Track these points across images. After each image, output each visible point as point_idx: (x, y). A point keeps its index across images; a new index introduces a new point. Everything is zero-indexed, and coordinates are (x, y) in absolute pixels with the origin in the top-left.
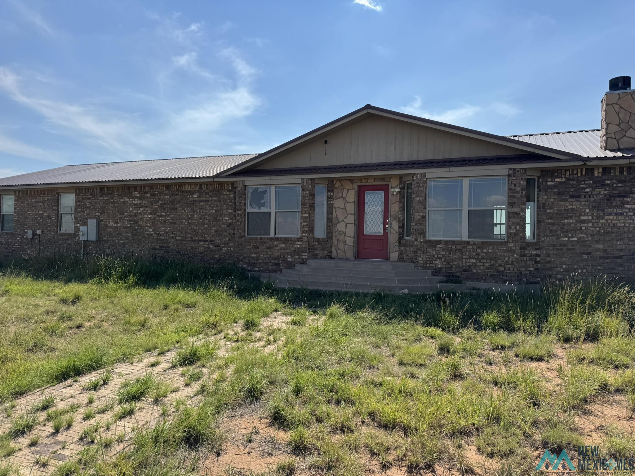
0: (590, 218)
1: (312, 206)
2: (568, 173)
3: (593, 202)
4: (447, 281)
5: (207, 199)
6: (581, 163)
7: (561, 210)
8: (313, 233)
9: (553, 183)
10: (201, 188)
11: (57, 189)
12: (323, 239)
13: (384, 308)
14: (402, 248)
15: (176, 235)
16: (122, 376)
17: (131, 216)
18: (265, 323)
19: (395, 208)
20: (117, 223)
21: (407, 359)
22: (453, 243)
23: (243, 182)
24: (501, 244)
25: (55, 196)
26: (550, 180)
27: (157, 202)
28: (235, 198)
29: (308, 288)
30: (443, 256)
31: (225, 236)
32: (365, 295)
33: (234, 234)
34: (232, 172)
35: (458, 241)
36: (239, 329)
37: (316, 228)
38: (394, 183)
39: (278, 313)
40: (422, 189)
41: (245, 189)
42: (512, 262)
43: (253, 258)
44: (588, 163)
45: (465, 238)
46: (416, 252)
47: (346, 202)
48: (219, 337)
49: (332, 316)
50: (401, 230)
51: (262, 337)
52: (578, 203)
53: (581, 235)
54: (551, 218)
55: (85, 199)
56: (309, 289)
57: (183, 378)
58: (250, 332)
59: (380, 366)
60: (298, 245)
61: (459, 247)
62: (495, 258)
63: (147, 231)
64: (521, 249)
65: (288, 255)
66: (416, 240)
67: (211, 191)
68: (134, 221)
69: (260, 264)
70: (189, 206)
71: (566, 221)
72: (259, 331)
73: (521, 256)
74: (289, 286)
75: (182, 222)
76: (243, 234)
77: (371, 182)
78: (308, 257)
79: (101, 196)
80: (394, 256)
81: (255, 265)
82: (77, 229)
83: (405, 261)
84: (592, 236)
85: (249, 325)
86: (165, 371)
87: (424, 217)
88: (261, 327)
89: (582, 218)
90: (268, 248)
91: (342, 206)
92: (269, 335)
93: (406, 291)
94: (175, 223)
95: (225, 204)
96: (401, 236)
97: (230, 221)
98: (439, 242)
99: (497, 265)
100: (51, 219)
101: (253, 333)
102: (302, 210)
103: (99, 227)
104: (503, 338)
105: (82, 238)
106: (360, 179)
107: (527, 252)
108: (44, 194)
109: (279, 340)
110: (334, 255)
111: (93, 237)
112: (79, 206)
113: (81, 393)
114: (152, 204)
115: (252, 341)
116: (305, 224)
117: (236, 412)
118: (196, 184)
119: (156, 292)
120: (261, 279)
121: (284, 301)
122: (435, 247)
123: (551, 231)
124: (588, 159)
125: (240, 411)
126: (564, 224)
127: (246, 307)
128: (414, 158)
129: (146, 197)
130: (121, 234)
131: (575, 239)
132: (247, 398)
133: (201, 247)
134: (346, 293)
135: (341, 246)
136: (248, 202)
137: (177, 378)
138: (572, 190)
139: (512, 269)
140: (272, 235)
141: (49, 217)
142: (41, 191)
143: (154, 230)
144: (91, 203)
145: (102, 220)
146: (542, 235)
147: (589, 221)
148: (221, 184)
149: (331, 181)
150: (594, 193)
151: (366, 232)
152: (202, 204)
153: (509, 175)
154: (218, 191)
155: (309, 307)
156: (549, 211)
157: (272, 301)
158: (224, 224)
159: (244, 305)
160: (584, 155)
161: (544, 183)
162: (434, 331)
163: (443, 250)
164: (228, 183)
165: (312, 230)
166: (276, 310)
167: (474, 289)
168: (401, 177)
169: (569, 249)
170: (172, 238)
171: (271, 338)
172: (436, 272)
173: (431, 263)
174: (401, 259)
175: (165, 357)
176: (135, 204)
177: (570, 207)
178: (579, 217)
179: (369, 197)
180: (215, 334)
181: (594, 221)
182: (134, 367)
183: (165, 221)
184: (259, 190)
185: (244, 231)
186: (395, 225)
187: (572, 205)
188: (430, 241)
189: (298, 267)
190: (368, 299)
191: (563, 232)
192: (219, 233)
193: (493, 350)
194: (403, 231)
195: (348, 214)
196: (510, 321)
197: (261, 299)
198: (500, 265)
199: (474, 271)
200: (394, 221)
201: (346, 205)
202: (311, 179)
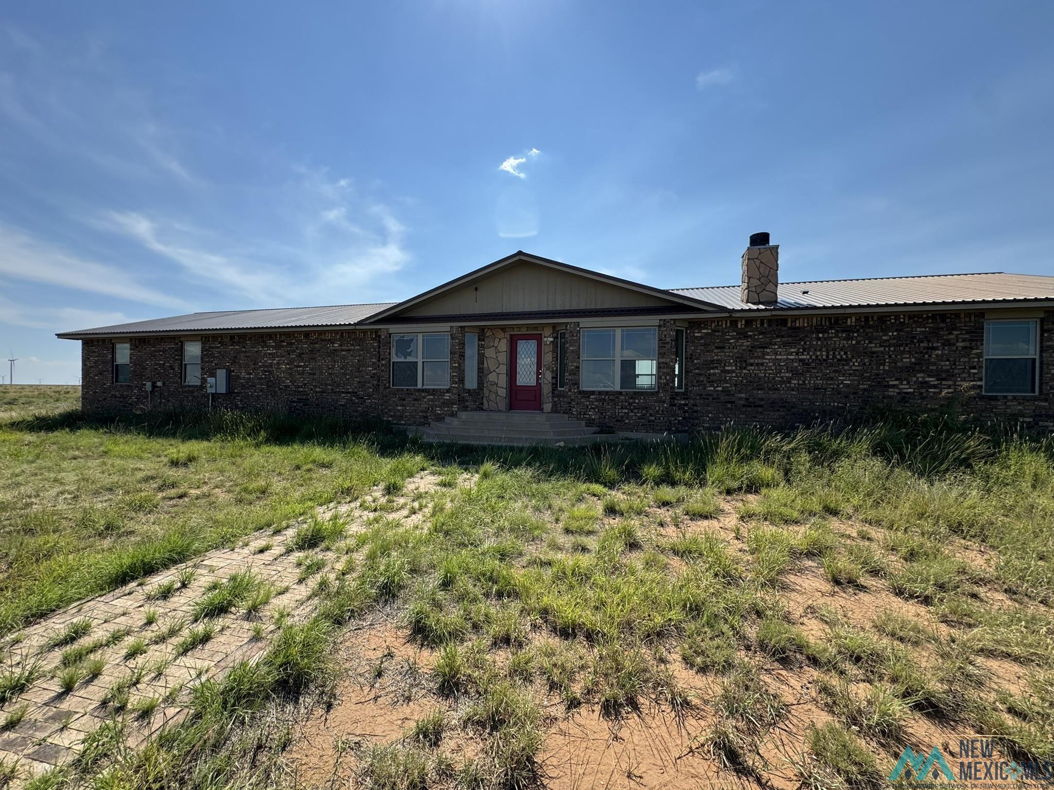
0: (734, 368)
1: (462, 356)
2: (713, 325)
3: (737, 353)
4: (601, 432)
5: (349, 348)
6: (727, 315)
7: (707, 361)
8: (463, 384)
9: (700, 335)
10: (342, 336)
11: (180, 336)
12: (474, 390)
13: (541, 464)
14: (556, 399)
15: (315, 387)
16: (213, 572)
17: (266, 366)
18: (410, 486)
19: (548, 358)
20: (250, 374)
21: (574, 525)
22: (607, 393)
23: (387, 330)
24: (652, 394)
25: (177, 344)
26: (697, 331)
27: (294, 351)
28: (379, 347)
29: (459, 442)
30: (597, 406)
31: (369, 388)
32: (521, 449)
33: (379, 385)
34: (376, 319)
35: (611, 391)
36: (378, 494)
37: (466, 379)
38: (547, 332)
39: (426, 472)
40: (575, 338)
41: (390, 337)
42: (663, 412)
43: (399, 410)
44: (734, 315)
45: (618, 388)
46: (570, 403)
47: (498, 352)
48: (353, 505)
49: (486, 476)
50: (554, 381)
51: (406, 504)
52: (723, 354)
53: (725, 385)
54: (698, 368)
55: (213, 348)
56: (460, 444)
57: (298, 571)
58: (391, 497)
59: (544, 535)
60: (447, 396)
61: (612, 397)
62: (647, 408)
63: (284, 382)
64: (671, 398)
65: (437, 407)
66: (570, 390)
67: (354, 340)
68: (270, 372)
69: (406, 416)
70: (329, 356)
71: (712, 371)
72: (402, 496)
73: (671, 405)
74: (438, 440)
75: (322, 373)
76: (387, 385)
77: (524, 331)
78: (458, 409)
79: (231, 345)
80: (548, 407)
81: (401, 417)
82: (204, 381)
83: (559, 412)
84: (735, 385)
85: (392, 490)
86: (276, 559)
87: (578, 367)
88: (405, 490)
89: (727, 368)
90: (415, 400)
91: (494, 356)
92: (413, 501)
93: (562, 444)
94: (315, 374)
95: (368, 353)
96: (554, 388)
97: (374, 371)
98: (593, 393)
99: (648, 415)
100: (173, 369)
101: (395, 499)
102: (452, 359)
103: (230, 378)
104: (667, 492)
105: (210, 391)
106: (512, 327)
107: (676, 402)
108: (165, 342)
109: (426, 506)
110: (485, 406)
111: (222, 389)
112: (206, 355)
113: (140, 606)
114: (289, 354)
115: (393, 510)
116: (455, 374)
117: (364, 620)
118: (337, 332)
119: (290, 449)
120: (408, 433)
121: (432, 459)
122: (589, 397)
123: (698, 381)
124: (734, 310)
125: (370, 618)
126: (710, 375)
127: (389, 466)
128: (567, 307)
129: (283, 346)
130: (254, 386)
131: (720, 389)
132: (381, 596)
133: (343, 400)
134: (499, 448)
135: (493, 397)
136: (393, 351)
137: (290, 570)
138: (717, 341)
139: (662, 419)
140: (420, 386)
141: (172, 367)
142: (162, 339)
143: (291, 382)
144: (219, 352)
145: (233, 371)
146: (689, 385)
147: (733, 371)
148: (364, 332)
149: (482, 329)
150: (738, 344)
151: (518, 383)
152: (344, 353)
153: (659, 326)
154: (361, 339)
155: (460, 464)
156: (696, 361)
157: (418, 458)
158: (367, 374)
159: (388, 464)
160: (730, 307)
161: (692, 334)
162: (597, 488)
163: (597, 401)
164: (371, 331)
165: (462, 381)
166: (423, 469)
167: (627, 439)
168: (554, 326)
169: (715, 399)
170: (312, 389)
171: (416, 505)
172: (590, 423)
173: (584, 414)
174: (555, 410)
175: (281, 538)
176: (270, 354)
177: (715, 358)
178: (724, 367)
179: (521, 346)
180: (350, 502)
181: (737, 371)
182: (235, 556)
183: (304, 371)
184: (405, 339)
185: (389, 382)
186: (549, 376)
187: (717, 355)
188: (583, 391)
189: (448, 419)
190: (524, 454)
191: (709, 382)
192: (362, 384)
193: (659, 507)
194: (557, 381)
195: (499, 364)
196: (669, 473)
197: (406, 456)
198: (651, 415)
199: (627, 421)
200: (548, 372)
201: (498, 354)
202: (461, 327)
